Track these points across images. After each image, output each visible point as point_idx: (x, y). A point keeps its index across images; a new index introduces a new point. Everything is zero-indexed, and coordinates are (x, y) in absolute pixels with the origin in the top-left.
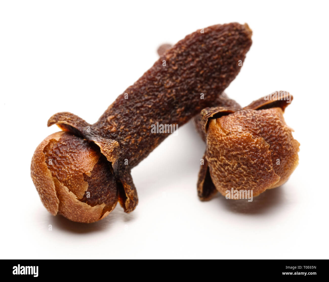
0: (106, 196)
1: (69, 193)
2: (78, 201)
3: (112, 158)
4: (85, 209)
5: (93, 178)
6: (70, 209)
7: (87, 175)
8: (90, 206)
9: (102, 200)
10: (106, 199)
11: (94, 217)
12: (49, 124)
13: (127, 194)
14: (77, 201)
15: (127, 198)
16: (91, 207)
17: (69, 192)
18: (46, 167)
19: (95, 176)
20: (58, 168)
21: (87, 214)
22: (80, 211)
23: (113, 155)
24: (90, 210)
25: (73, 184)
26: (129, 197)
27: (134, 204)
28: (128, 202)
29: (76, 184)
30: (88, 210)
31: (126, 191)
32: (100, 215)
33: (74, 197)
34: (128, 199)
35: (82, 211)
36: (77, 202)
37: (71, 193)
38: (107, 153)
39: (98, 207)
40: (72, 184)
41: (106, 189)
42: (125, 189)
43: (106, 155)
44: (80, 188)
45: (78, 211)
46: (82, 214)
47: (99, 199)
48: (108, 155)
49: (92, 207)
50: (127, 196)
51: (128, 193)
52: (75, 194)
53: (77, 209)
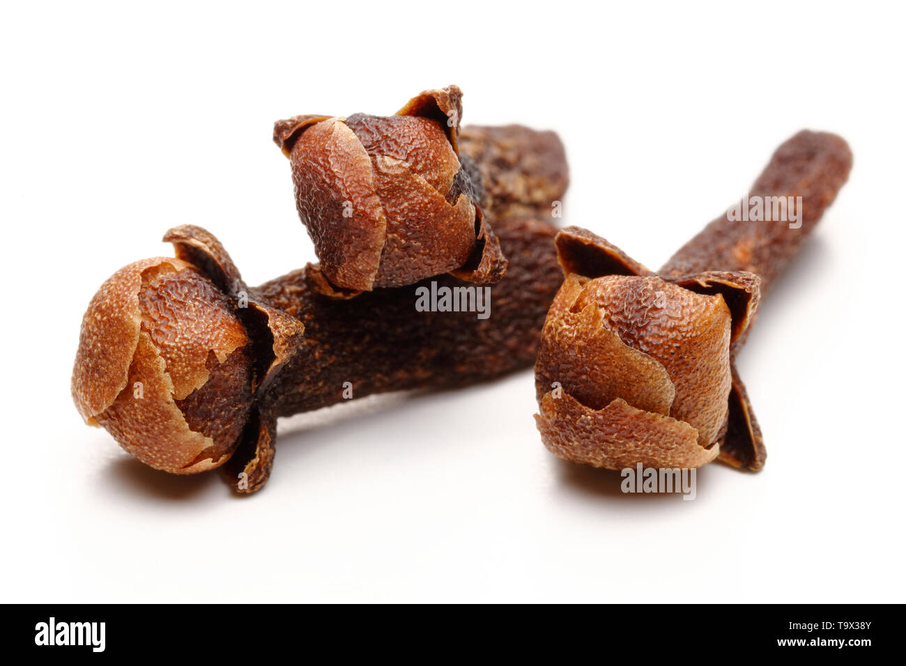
0: (224, 425)
1: (162, 375)
2: (172, 401)
3: (284, 347)
4: (174, 426)
5: (222, 372)
6: (143, 413)
7: (216, 357)
8: (187, 424)
9: (211, 429)
10: (220, 432)
11: (179, 454)
12: (168, 237)
13: (258, 449)
14: (170, 399)
15: (254, 456)
16: (188, 427)
17: (165, 372)
18: (135, 302)
19: (228, 368)
20: (162, 318)
21: (170, 440)
22: (162, 427)
23: (287, 345)
24: (182, 435)
25: (181, 361)
26: (260, 457)
27: (261, 477)
28: (252, 465)
29: (185, 362)
30: (178, 432)
31: (259, 442)
32: (192, 457)
33: (169, 388)
34: (256, 461)
35: (166, 428)
36: (168, 403)
37: (167, 378)
38: (279, 332)
39: (199, 439)
40: (177, 359)
41: (231, 410)
42: (260, 437)
43: (276, 334)
44: (189, 375)
45: (158, 423)
46: (161, 436)
47: (209, 424)
48: (281, 336)
49: (190, 432)
50: (257, 452)
51: (262, 449)
52: (174, 383)
53: (159, 420)
